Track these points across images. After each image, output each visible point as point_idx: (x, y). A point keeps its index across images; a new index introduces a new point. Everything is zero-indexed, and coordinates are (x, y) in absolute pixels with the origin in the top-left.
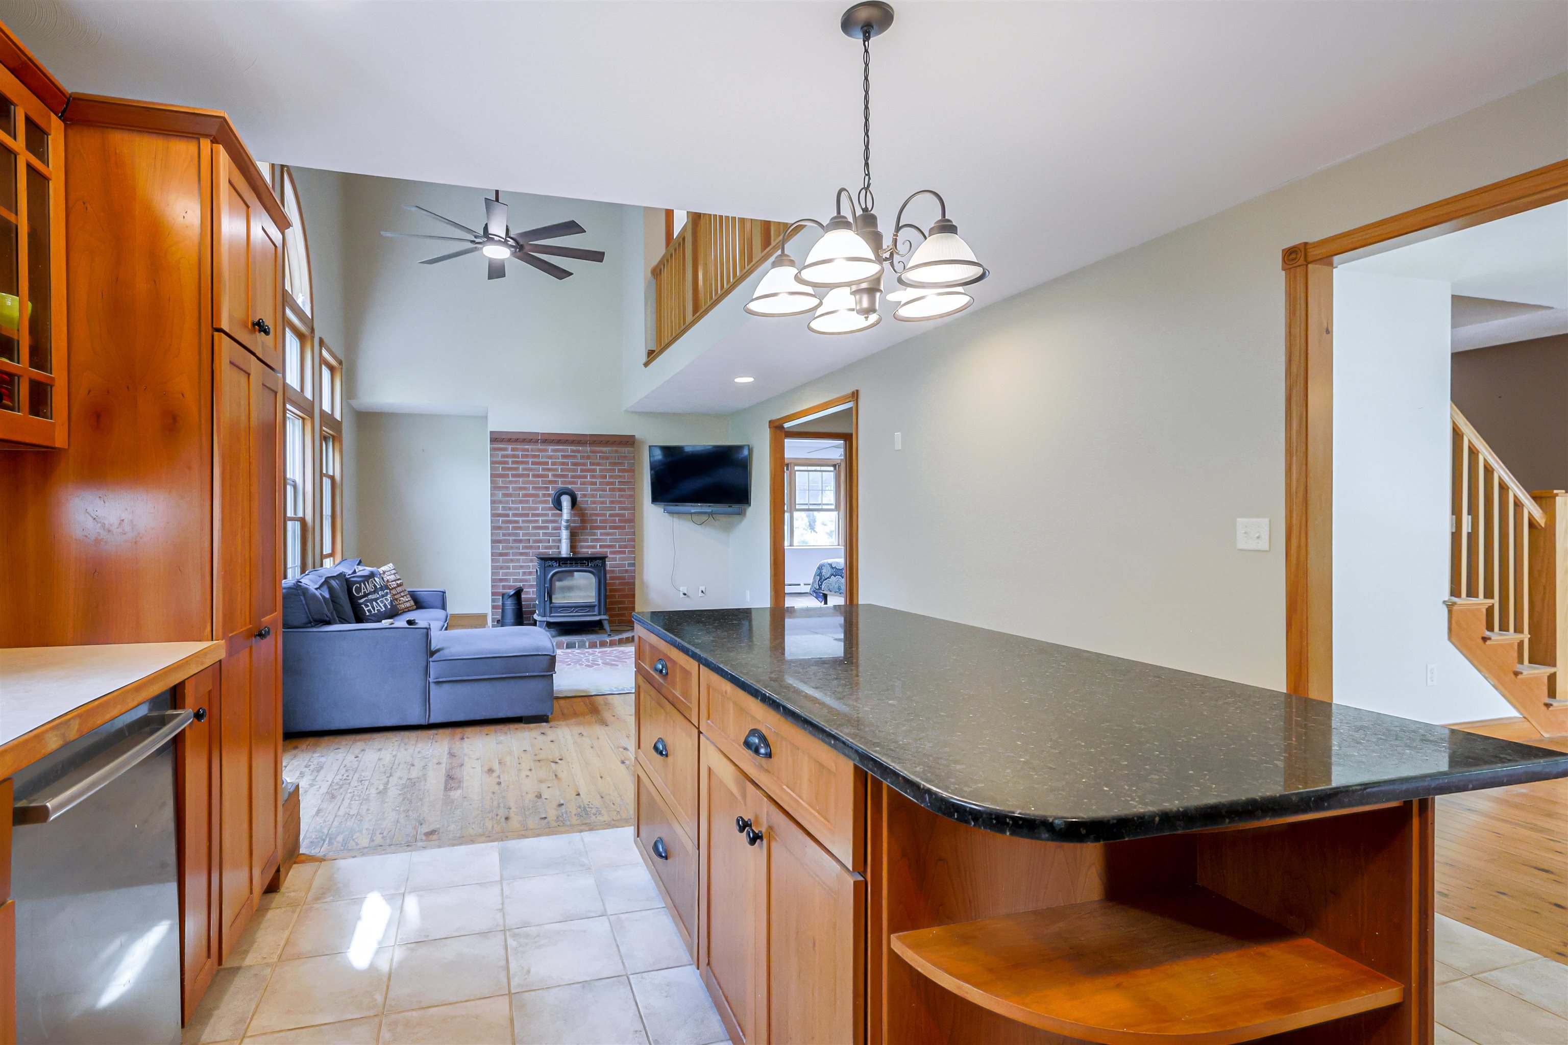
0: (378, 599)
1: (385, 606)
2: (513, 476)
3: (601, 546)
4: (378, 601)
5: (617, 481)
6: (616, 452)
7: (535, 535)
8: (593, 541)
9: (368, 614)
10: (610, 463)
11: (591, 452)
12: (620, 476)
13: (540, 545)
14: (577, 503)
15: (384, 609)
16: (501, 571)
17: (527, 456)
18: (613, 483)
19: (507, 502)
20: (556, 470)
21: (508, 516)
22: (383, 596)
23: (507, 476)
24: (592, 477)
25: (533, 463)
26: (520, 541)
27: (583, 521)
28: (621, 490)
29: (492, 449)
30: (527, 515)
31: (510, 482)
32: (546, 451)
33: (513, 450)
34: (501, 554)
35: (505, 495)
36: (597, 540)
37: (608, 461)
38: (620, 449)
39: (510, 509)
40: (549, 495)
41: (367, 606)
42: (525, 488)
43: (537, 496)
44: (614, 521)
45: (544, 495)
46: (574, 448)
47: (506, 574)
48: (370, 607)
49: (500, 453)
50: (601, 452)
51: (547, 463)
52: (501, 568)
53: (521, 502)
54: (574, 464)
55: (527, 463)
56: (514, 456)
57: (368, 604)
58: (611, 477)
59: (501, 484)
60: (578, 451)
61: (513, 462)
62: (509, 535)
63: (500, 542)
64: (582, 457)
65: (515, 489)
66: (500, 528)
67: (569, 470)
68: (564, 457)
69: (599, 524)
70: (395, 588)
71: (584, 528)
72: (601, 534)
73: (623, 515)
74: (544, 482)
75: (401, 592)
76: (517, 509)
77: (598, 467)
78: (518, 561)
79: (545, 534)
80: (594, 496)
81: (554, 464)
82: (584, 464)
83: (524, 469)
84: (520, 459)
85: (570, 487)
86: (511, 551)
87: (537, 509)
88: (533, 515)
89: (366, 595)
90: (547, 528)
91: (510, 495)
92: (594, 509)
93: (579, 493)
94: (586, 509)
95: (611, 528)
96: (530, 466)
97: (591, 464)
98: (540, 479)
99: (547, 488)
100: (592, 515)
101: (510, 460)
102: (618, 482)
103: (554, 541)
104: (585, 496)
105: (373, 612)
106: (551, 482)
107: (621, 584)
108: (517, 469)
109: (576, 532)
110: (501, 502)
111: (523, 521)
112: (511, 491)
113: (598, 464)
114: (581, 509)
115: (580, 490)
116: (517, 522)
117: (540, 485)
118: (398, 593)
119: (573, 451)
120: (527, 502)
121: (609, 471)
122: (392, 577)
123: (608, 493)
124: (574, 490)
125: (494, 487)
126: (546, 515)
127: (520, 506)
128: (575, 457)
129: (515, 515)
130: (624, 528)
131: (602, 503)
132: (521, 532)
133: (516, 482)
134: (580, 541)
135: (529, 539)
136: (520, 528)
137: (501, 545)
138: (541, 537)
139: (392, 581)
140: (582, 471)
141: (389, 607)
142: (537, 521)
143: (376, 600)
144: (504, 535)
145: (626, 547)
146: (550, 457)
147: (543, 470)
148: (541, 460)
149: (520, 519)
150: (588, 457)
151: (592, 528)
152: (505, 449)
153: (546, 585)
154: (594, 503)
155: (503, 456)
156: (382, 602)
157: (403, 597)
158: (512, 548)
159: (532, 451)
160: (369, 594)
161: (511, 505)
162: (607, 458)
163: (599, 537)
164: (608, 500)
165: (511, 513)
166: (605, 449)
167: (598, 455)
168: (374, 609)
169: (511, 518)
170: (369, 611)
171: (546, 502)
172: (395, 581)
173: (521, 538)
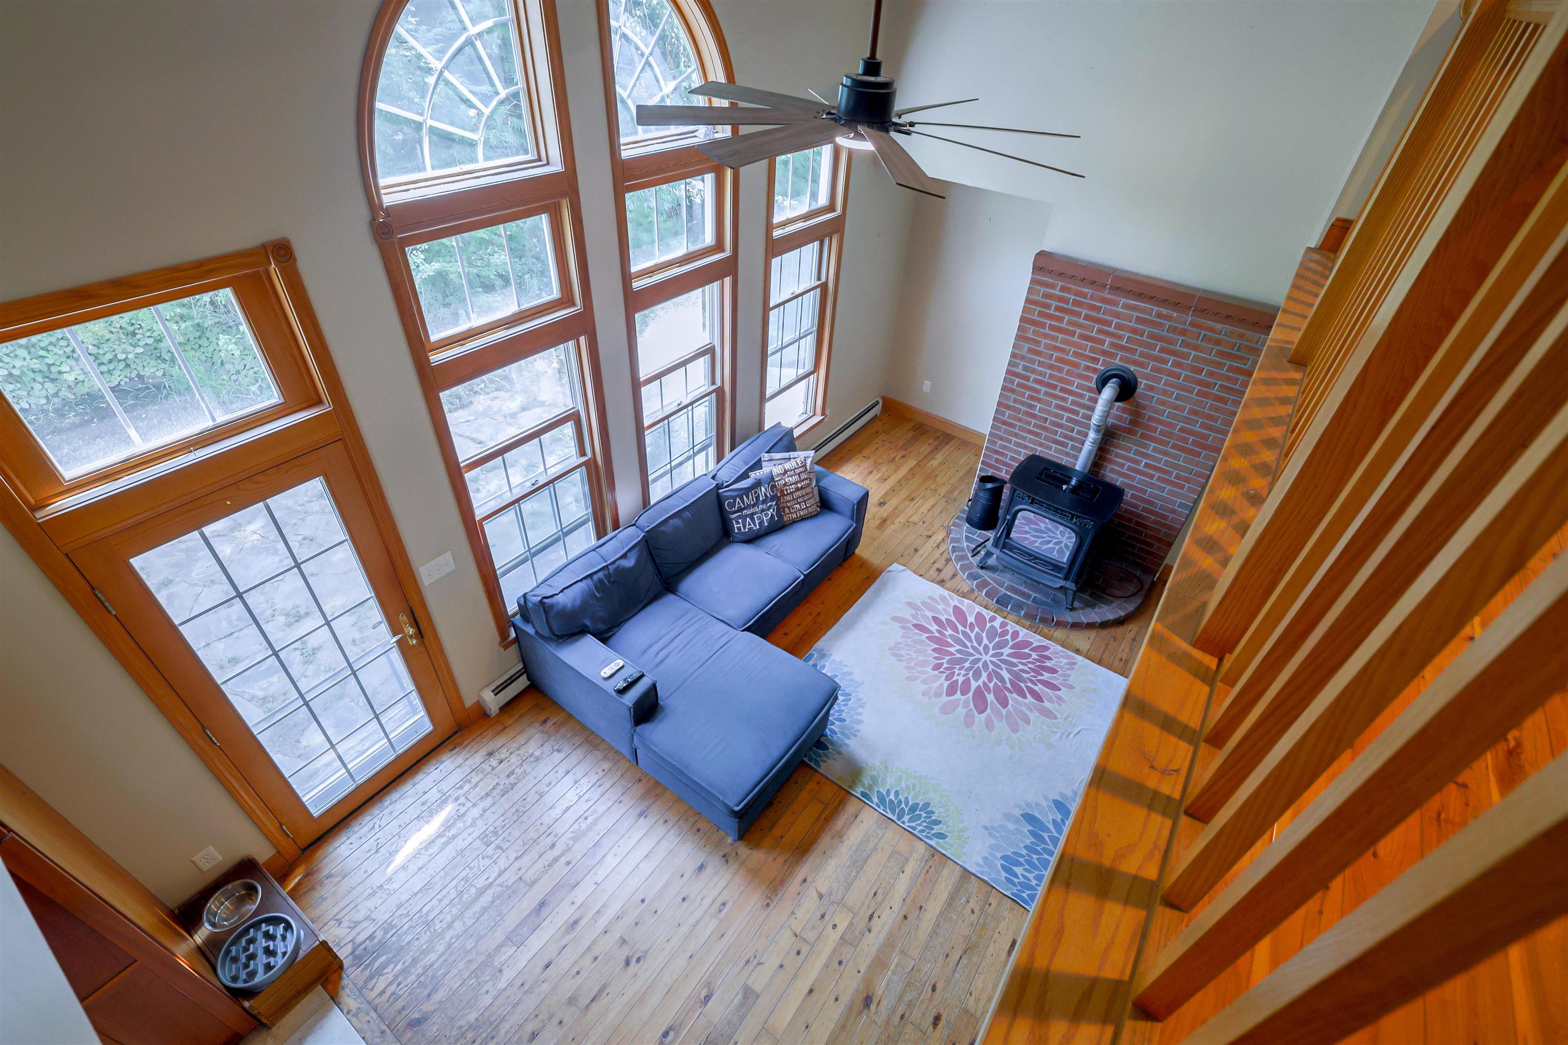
0: (756, 513)
1: (761, 524)
2: (1052, 328)
3: (1146, 465)
4: (755, 516)
5: (1219, 383)
6: (1241, 336)
7: (1056, 415)
8: (1137, 453)
9: (736, 531)
10: (1221, 353)
11: (1192, 324)
12: (1228, 379)
13: (1060, 430)
14: (1135, 395)
15: (758, 527)
16: (999, 442)
17: (1080, 304)
18: (1208, 385)
19: (1032, 361)
20: (1120, 337)
21: (1027, 379)
22: (763, 511)
23: (1043, 325)
24: (1177, 365)
25: (1087, 317)
26: (1034, 416)
27: (1133, 422)
28: (1218, 399)
29: (1033, 281)
30: (1054, 387)
31: (1045, 336)
32: (1116, 304)
33: (1063, 289)
34: (1005, 423)
35: (1031, 351)
36: (1146, 455)
37: (1217, 348)
38: (1248, 333)
39: (1033, 371)
40: (1095, 370)
41: (738, 523)
42: (1061, 350)
43: (1076, 365)
44: (1186, 441)
45: (1087, 368)
46: (1164, 311)
47: (1004, 447)
48: (741, 525)
49: (1043, 290)
50: (1212, 330)
51: (1109, 324)
52: (1001, 438)
53: (1051, 367)
54: (1152, 336)
55: (1078, 314)
56: (1061, 299)
57: (740, 521)
58: (1211, 374)
59: (1030, 335)
60: (1169, 318)
61: (1058, 309)
62: (1023, 403)
63: (1008, 407)
64: (1173, 330)
65: (1047, 346)
66: (1013, 391)
67: (1140, 343)
68: (1139, 320)
69: (1156, 435)
70: (792, 493)
71: (1131, 432)
72: (1154, 450)
73: (1206, 437)
74: (1092, 350)
75: (800, 497)
76: (1041, 374)
77: (1193, 353)
78: (1024, 438)
79: (1069, 420)
80: (1165, 393)
81: (1118, 326)
82: (1171, 342)
83: (1070, 323)
84: (1069, 307)
85: (1132, 368)
86: (1018, 424)
87: (1071, 383)
88: (1063, 390)
89: (740, 510)
90: (1076, 413)
91: (1039, 353)
92: (1156, 412)
93: (1144, 382)
94: (1144, 407)
95: (1174, 447)
96: (1081, 320)
97: (1185, 344)
98: (1090, 344)
99: (1096, 360)
100: (1150, 418)
101: (1054, 303)
102: (1221, 386)
103: (1079, 432)
104: (1152, 388)
105: (743, 530)
106: (1104, 353)
107: (1155, 522)
108: (1061, 319)
109: (1116, 434)
110: (1023, 358)
111: (1046, 393)
112: (1041, 349)
113: (1196, 348)
114: (1138, 405)
115: (1148, 377)
116: (1038, 391)
117: (1087, 353)
118: (794, 499)
119: (1159, 315)
120: (1060, 370)
121: (1213, 363)
122: (796, 478)
123: (1194, 396)
124: (1137, 375)
125: (1021, 337)
126: (1081, 396)
127: (1049, 372)
128: (1160, 325)
129: (1036, 381)
130: (1198, 455)
131: (1177, 408)
132: (1039, 405)
133: (1054, 338)
134: (1117, 447)
135: (1047, 419)
136: (1039, 400)
137: (1008, 412)
138: (1064, 422)
139: (791, 485)
140: (1162, 350)
141: (766, 524)
142: (1065, 400)
143: (751, 516)
144: (1015, 401)
145: (1187, 480)
146: (1117, 315)
147: (1100, 331)
148: (1101, 316)
149: (1043, 389)
150: (1183, 332)
151: (1143, 436)
152: (1053, 286)
153: (1008, 517)
154: (1163, 403)
155: (1046, 296)
156: (759, 518)
157: (799, 503)
158: (1020, 420)
159: (1092, 298)
160: (744, 509)
161: (1035, 367)
162: (1218, 342)
163: (1149, 452)
164: (1189, 406)
165: (1033, 376)
166: (1218, 326)
167: (1204, 332)
168: (744, 527)
169: (1030, 384)
170: (739, 529)
171: (1088, 379)
172: (796, 483)
173: (1036, 412)
